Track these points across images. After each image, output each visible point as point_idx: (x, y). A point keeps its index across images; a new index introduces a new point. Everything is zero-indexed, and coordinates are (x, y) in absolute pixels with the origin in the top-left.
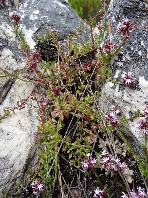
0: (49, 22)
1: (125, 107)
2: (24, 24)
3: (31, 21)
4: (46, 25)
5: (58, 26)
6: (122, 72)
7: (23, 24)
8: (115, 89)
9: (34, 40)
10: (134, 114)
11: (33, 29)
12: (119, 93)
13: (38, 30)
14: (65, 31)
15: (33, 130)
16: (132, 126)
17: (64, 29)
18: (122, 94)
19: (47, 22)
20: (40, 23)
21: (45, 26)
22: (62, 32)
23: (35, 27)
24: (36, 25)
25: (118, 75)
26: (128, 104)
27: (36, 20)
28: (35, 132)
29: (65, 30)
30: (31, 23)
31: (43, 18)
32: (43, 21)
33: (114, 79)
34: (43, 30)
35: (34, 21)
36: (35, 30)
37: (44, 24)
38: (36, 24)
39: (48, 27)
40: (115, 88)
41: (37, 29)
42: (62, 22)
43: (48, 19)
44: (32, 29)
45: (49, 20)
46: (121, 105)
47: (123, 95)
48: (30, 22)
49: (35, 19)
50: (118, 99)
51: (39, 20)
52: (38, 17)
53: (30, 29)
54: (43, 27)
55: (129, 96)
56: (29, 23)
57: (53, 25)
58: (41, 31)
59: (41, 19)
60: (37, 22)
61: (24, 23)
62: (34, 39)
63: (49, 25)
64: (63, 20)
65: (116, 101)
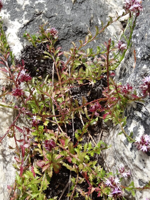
0: (46, 12)
1: (136, 172)
2: (8, 11)
3: (19, 6)
4: (41, 15)
5: (60, 18)
6: (139, 126)
7: (6, 11)
8: (126, 146)
9: (20, 39)
10: (144, 183)
11: (21, 21)
12: (131, 153)
13: (28, 24)
14: (68, 27)
15: (6, 182)
16: (139, 197)
17: (67, 23)
18: (134, 155)
19: (44, 12)
20: (32, 12)
21: (40, 17)
22: (65, 28)
23: (24, 17)
24: (25, 15)
25: (134, 128)
26: (139, 170)
27: (26, 6)
28: (9, 185)
29: (70, 26)
30: (18, 10)
31: (39, 4)
32: (37, 10)
33: (128, 131)
34: (36, 23)
35: (23, 8)
36: (23, 23)
37: (38, 15)
38: (26, 13)
39: (43, 20)
40: (128, 144)
41: (27, 21)
42: (66, 11)
43: (45, 5)
44: (18, 21)
45: (46, 7)
46: (131, 167)
47: (135, 157)
48: (18, 8)
49: (25, 4)
50: (129, 158)
51: (32, 7)
52: (31, 2)
53: (16, 20)
54: (37, 18)
55: (142, 160)
56: (16, 9)
57: (52, 16)
58: (32, 25)
59: (35, 6)
60: (29, 11)
61: (9, 9)
62: (20, 37)
63: (45, 16)
64: (68, 7)
65: (126, 160)
